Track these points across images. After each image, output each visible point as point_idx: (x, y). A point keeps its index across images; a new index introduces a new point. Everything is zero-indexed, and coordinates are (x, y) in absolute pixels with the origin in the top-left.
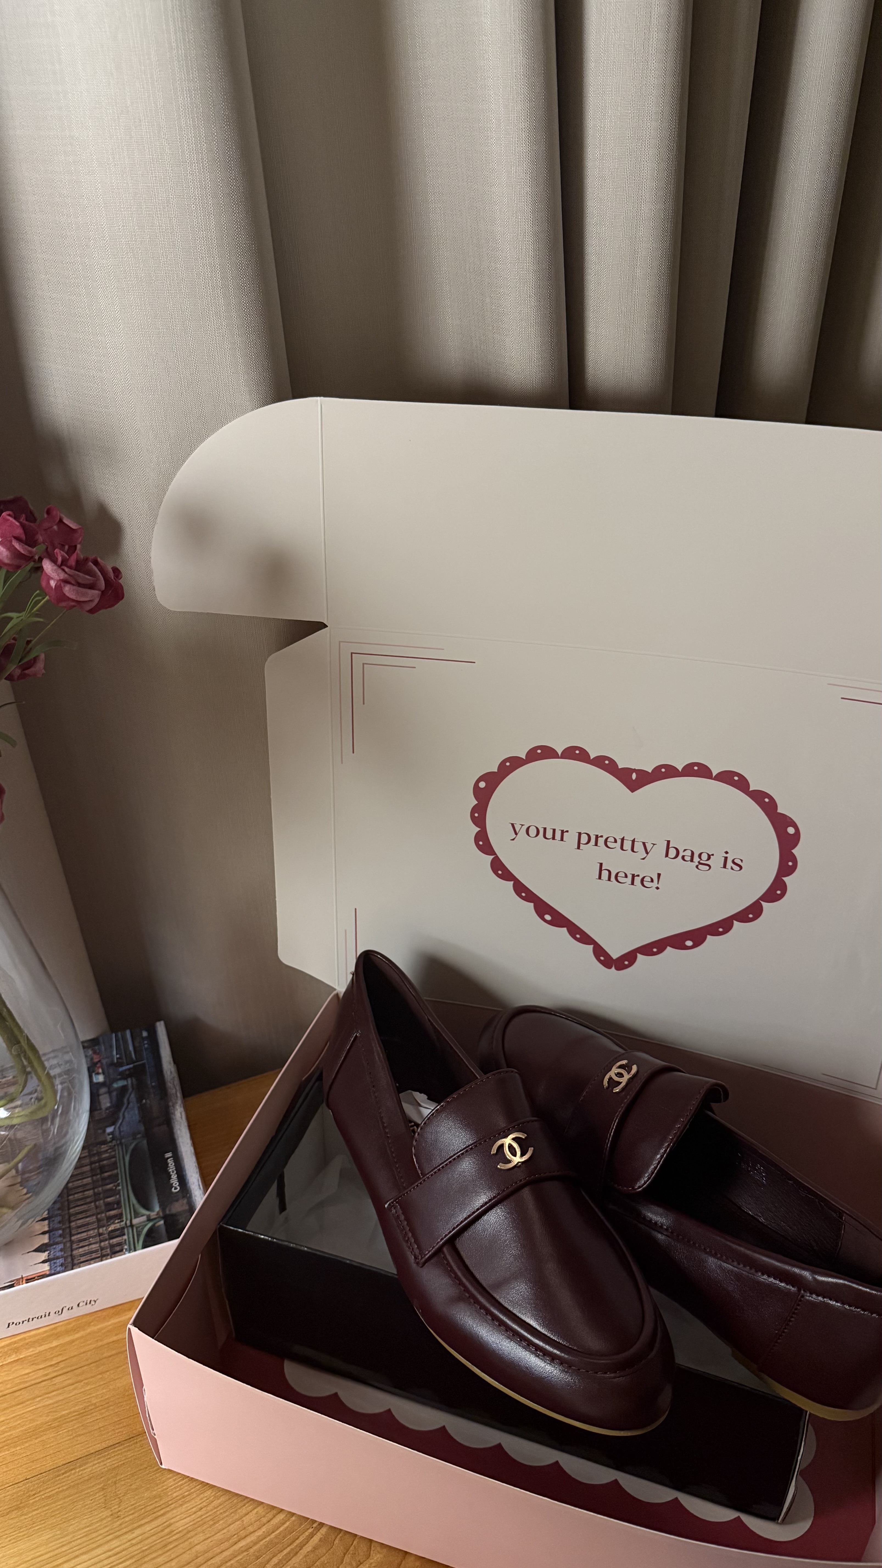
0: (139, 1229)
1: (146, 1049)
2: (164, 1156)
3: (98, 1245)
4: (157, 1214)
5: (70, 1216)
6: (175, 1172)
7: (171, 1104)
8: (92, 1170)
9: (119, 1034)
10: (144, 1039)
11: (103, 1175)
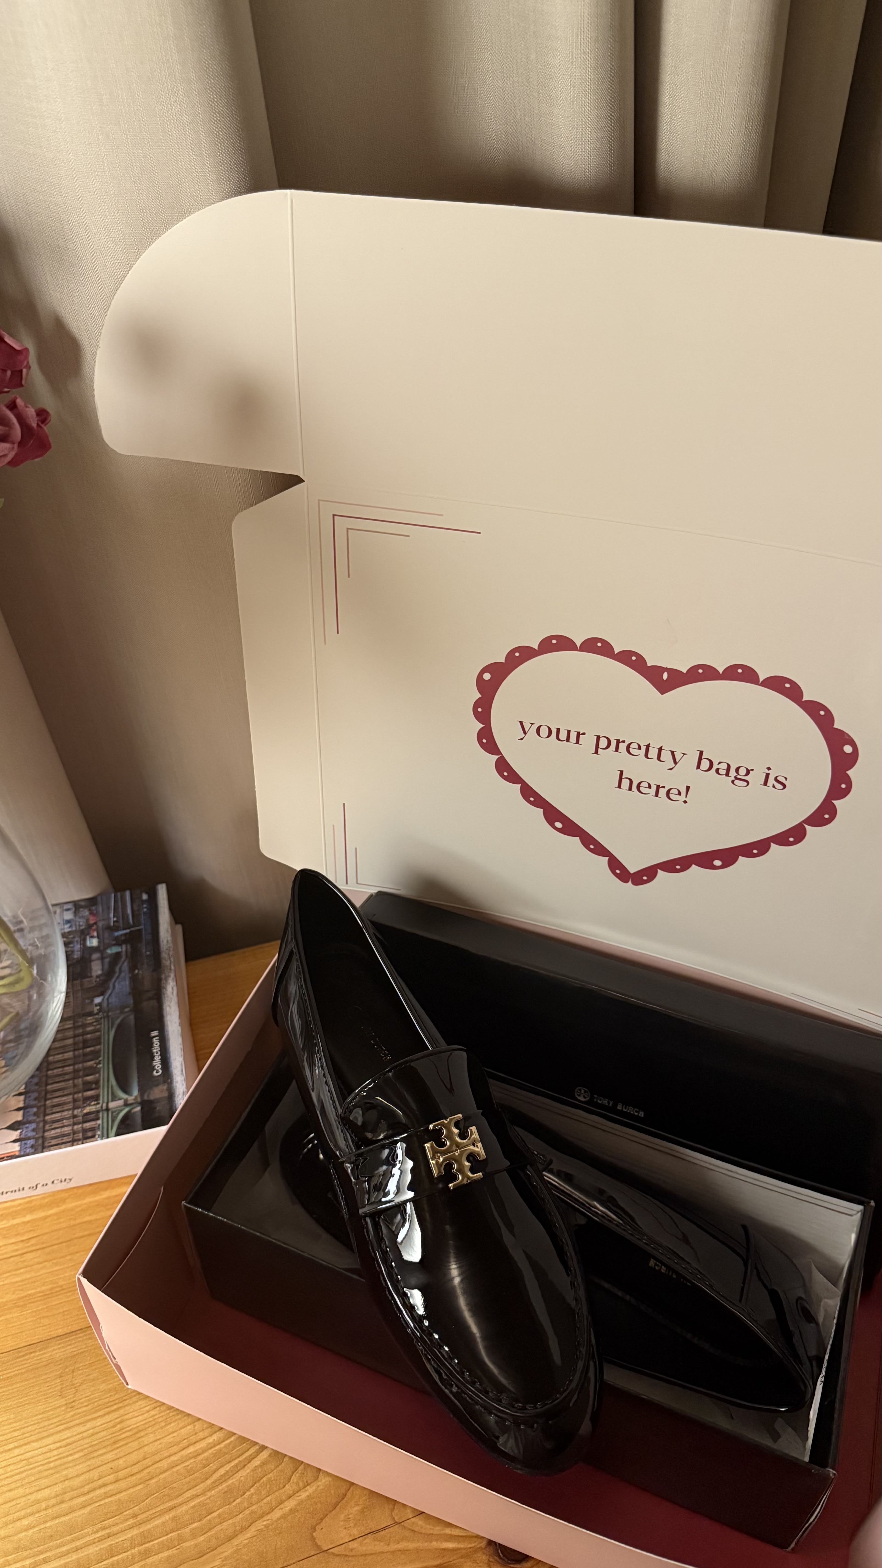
0: (114, 1114)
1: (145, 913)
2: (149, 1034)
3: (70, 1128)
4: (134, 1099)
5: (46, 1092)
6: (159, 1053)
7: (163, 976)
8: (75, 1044)
9: (119, 894)
10: (143, 902)
11: (85, 1050)
